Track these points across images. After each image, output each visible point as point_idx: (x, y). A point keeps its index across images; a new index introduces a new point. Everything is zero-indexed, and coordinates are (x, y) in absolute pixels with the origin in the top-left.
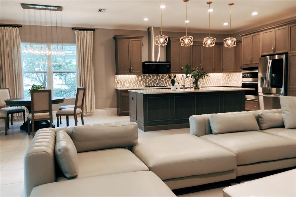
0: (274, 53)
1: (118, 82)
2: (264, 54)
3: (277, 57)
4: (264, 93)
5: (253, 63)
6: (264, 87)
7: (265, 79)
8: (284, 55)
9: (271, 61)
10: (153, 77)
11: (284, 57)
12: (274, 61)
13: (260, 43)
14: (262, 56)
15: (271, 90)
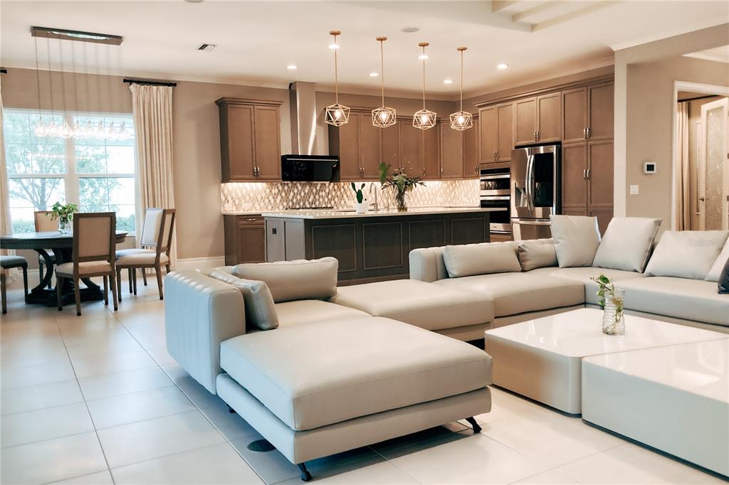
0: (538, 143)
1: (226, 198)
2: (520, 143)
3: (542, 150)
4: (521, 217)
5: (501, 159)
6: (521, 206)
7: (522, 191)
8: (555, 146)
9: (533, 156)
10: (302, 188)
11: (554, 149)
12: (538, 157)
13: (512, 121)
14: (517, 147)
15: (533, 212)
